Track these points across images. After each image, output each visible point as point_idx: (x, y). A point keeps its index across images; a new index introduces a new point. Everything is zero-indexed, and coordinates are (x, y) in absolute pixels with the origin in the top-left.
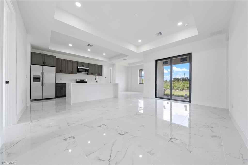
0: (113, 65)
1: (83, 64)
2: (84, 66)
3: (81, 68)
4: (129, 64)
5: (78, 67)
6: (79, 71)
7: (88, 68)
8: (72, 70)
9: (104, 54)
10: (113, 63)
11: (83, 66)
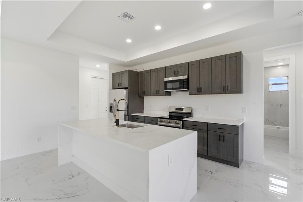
1: (175, 70)
2: (179, 74)
3: (170, 79)
5: (166, 79)
6: (168, 88)
8: (157, 89)
11: (176, 74)
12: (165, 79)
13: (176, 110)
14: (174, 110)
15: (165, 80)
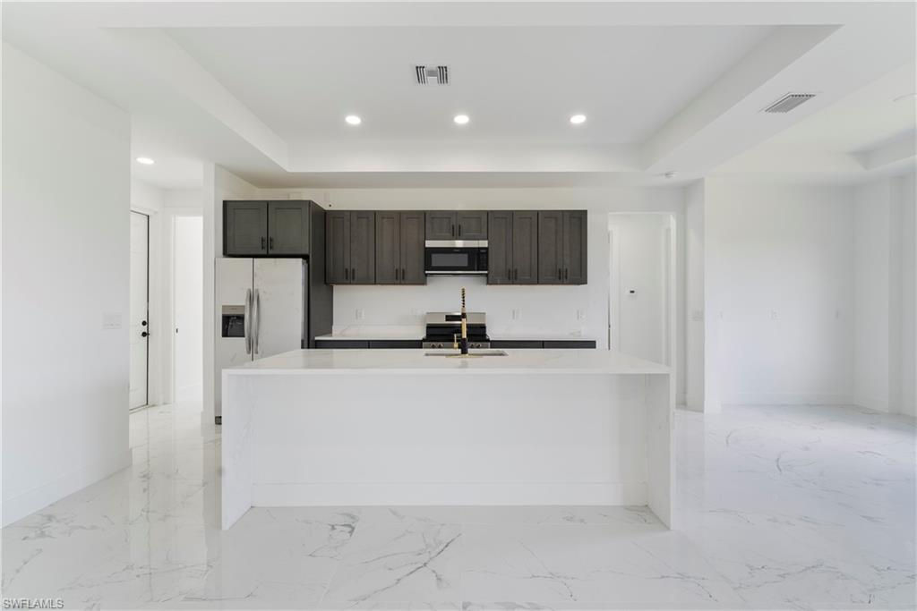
0: (685, 195)
2: (465, 234)
3: (441, 244)
4: (865, 155)
5: (429, 244)
6: (433, 265)
7: (484, 244)
8: (397, 267)
9: (578, 119)
10: (678, 177)
11: (456, 234)
12: (427, 242)
13: (447, 320)
14: (443, 321)
15: (427, 246)
